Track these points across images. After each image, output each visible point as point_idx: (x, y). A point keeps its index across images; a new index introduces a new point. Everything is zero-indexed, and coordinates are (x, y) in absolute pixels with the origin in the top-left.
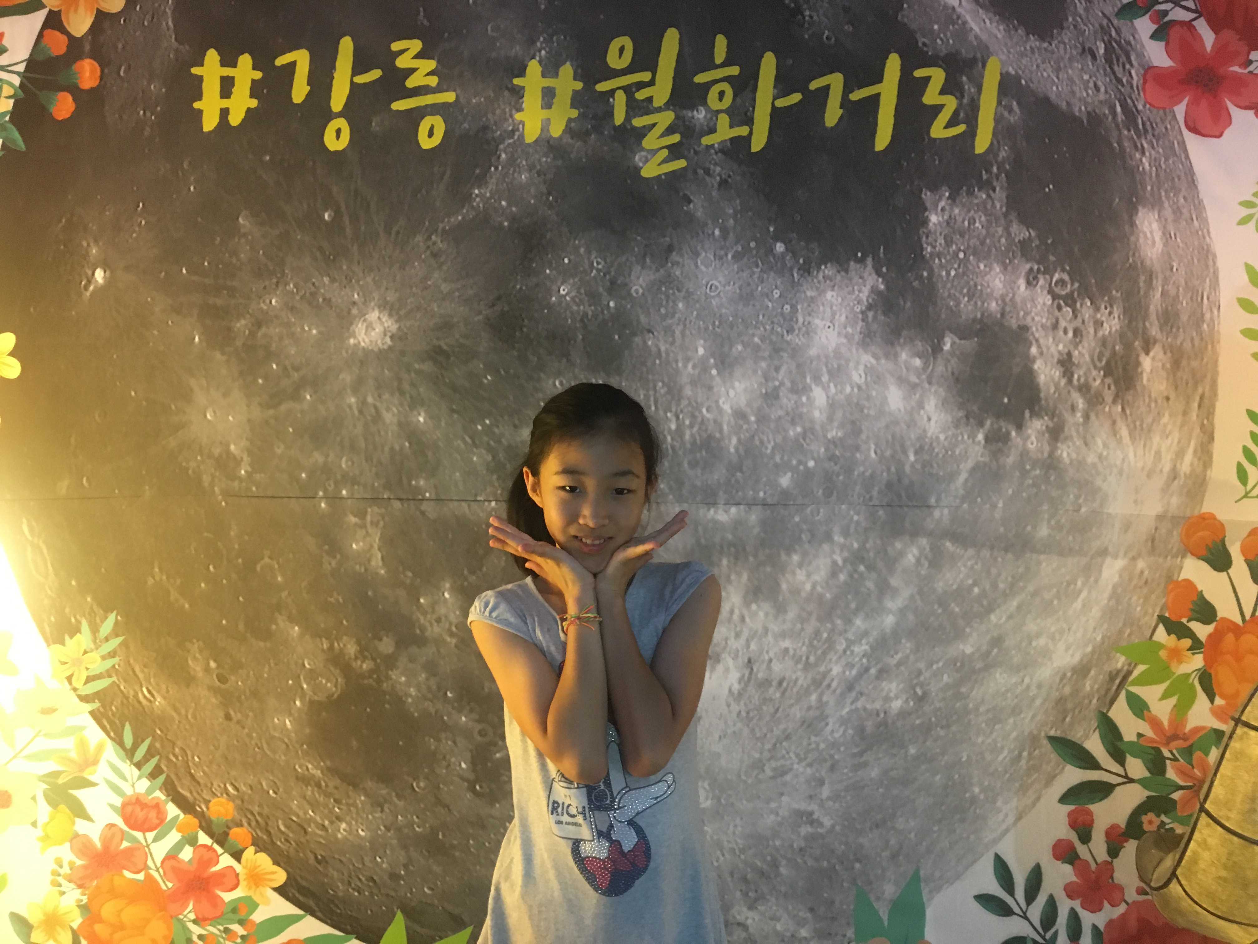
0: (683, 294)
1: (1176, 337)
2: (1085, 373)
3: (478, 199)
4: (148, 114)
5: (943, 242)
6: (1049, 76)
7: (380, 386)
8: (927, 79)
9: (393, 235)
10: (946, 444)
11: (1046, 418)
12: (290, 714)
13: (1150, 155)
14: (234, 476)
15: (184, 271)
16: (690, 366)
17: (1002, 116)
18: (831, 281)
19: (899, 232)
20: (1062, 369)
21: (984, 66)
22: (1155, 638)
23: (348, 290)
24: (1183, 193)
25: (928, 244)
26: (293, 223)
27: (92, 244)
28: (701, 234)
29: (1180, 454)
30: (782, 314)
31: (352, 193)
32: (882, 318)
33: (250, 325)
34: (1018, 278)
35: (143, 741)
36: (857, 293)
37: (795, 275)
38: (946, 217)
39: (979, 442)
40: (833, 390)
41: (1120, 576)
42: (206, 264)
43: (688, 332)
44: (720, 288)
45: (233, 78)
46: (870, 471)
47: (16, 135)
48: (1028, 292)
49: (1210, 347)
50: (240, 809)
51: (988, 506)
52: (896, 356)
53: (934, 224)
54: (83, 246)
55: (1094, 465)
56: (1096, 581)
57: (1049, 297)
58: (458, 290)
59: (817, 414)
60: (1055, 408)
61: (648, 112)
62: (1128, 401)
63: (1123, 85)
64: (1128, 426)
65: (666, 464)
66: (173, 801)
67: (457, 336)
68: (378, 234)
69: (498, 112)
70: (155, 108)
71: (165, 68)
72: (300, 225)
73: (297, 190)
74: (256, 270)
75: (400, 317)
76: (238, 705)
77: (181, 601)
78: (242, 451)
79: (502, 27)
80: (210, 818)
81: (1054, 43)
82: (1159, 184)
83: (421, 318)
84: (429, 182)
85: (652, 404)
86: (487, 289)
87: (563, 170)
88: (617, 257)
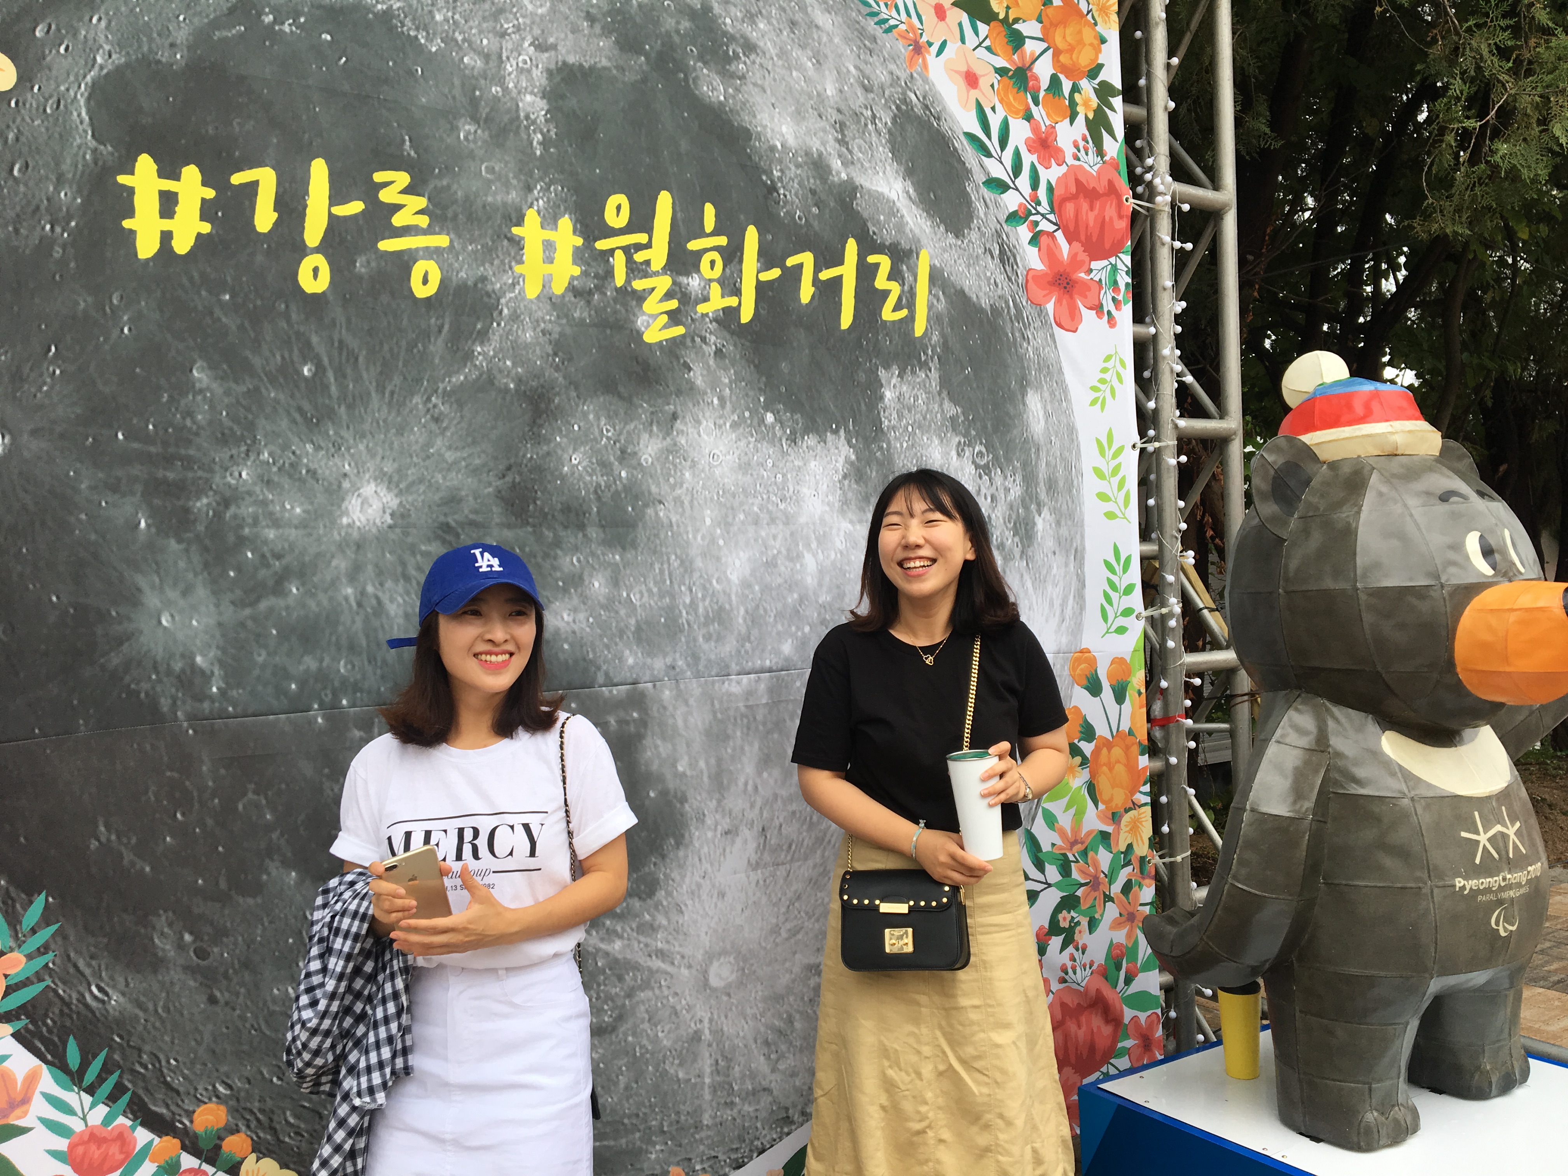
0: (689, 463)
1: (1057, 501)
2: (1001, 534)
3: (480, 358)
4: (58, 230)
5: (896, 416)
6: (964, 271)
7: (380, 573)
8: (877, 265)
9: (387, 395)
13: (1033, 345)
14: (201, 696)
15: (120, 436)
16: (699, 538)
17: (933, 303)
18: (813, 451)
19: (863, 405)
21: (918, 258)
23: (337, 460)
24: (1055, 378)
25: (885, 418)
26: (265, 379)
28: (701, 403)
29: (1065, 599)
30: (776, 483)
31: (336, 344)
32: (855, 485)
33: (214, 504)
34: (951, 447)
35: (95, 1056)
36: (834, 462)
37: (785, 445)
38: (897, 393)
40: (821, 556)
42: (151, 427)
43: (696, 503)
44: (722, 457)
45: (176, 194)
48: (958, 459)
49: (1078, 508)
50: (234, 1111)
53: (889, 400)
57: (973, 466)
58: (464, 459)
59: (809, 580)
61: (646, 275)
62: (1030, 557)
63: (1012, 283)
64: (1031, 578)
65: (683, 639)
66: (143, 1124)
67: (466, 512)
68: (369, 394)
69: (496, 262)
70: (68, 223)
71: (79, 173)
72: (273, 380)
73: (268, 338)
74: (219, 436)
75: (401, 490)
76: (225, 982)
77: (139, 864)
78: (212, 664)
79: (497, 169)
80: (195, 1133)
81: (966, 241)
82: (1040, 370)
83: (424, 492)
84: (426, 335)
85: (667, 577)
86: (496, 458)
87: (568, 330)
88: (626, 424)
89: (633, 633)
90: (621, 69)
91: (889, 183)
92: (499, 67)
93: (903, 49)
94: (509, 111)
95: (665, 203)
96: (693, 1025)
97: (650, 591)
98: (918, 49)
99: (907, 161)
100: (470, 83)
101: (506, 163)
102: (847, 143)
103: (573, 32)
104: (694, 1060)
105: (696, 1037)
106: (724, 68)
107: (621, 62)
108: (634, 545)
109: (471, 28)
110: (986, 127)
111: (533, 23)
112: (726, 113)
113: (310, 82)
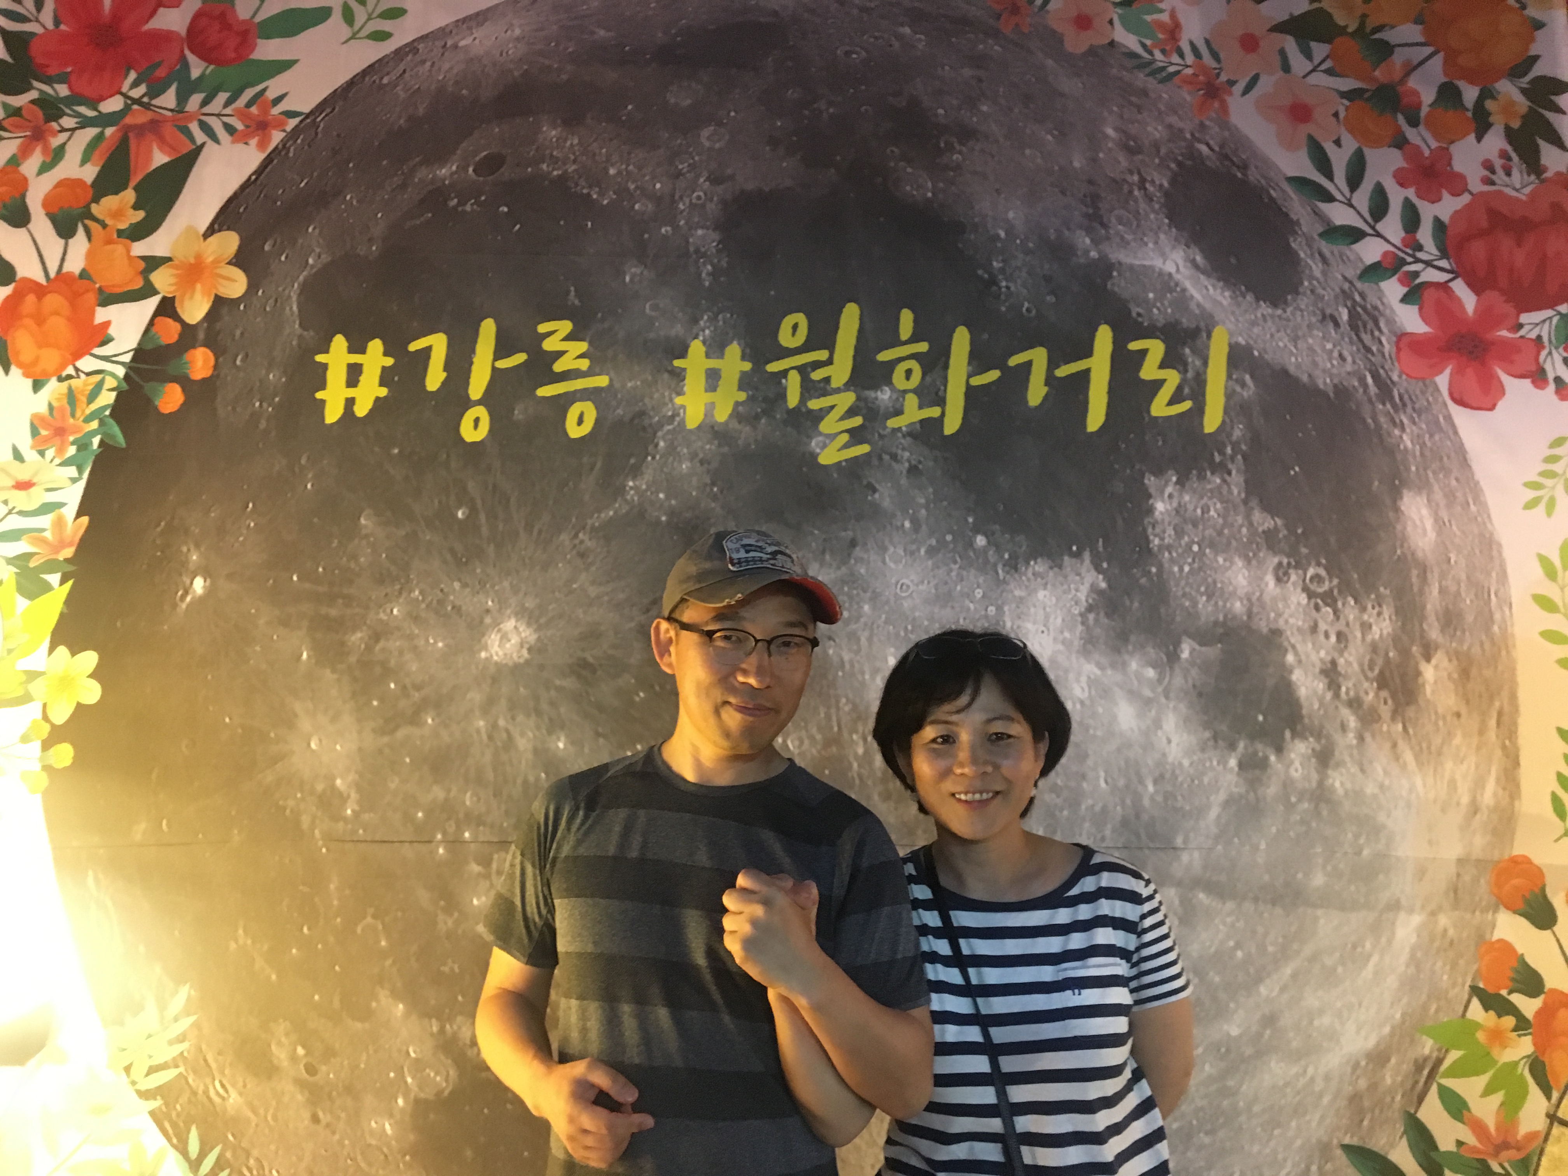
0: (869, 594)
1: (1461, 641)
2: (1354, 685)
3: (632, 492)
4: (265, 405)
5: (1173, 533)
6: (1286, 346)
7: (513, 706)
8: (1144, 353)
9: (535, 534)
10: (1192, 771)
11: (1311, 739)
12: (391, 1116)
13: (1412, 431)
14: (337, 817)
15: (295, 578)
17: (1234, 391)
18: (1043, 578)
19: (1120, 522)
20: (1326, 681)
21: (1209, 336)
22: (1469, 1015)
23: (481, 597)
24: (1455, 474)
25: (1155, 536)
26: (422, 522)
27: (192, 549)
28: (889, 527)
29: (1479, 783)
30: (987, 617)
31: (490, 488)
32: (1104, 620)
33: (366, 638)
34: (1265, 574)
35: (212, 1149)
36: (1073, 592)
37: (1000, 572)
38: (1175, 504)
39: (1232, 769)
41: (1418, 936)
42: (321, 569)
43: (875, 639)
44: (912, 588)
45: (361, 365)
46: (1101, 804)
47: (116, 430)
48: (1278, 590)
49: (1504, 653)
51: (1247, 847)
52: (1124, 665)
53: (1161, 513)
54: (182, 552)
55: (1375, 796)
56: (1390, 942)
57: (1304, 595)
58: (607, 594)
60: (1322, 727)
61: (825, 393)
62: (1410, 719)
63: (1373, 354)
64: (1412, 748)
67: (605, 647)
68: (518, 532)
69: (656, 396)
70: (274, 399)
71: (286, 356)
72: (429, 524)
73: (429, 486)
74: (377, 575)
75: (540, 626)
76: (328, 1103)
77: (266, 971)
78: (350, 787)
79: (661, 306)
81: (1289, 310)
82: (1424, 462)
83: (564, 627)
84: (577, 474)
85: (835, 724)
87: (730, 459)
90: (807, 186)
91: (1163, 254)
92: (671, 207)
93: (1189, 96)
94: (678, 248)
95: (851, 315)
97: (812, 738)
98: (1213, 92)
99: (1193, 226)
100: (639, 228)
101: (672, 299)
102: (1100, 217)
103: (753, 159)
106: (933, 162)
107: (807, 179)
110: (1324, 165)
111: (710, 158)
112: (934, 210)
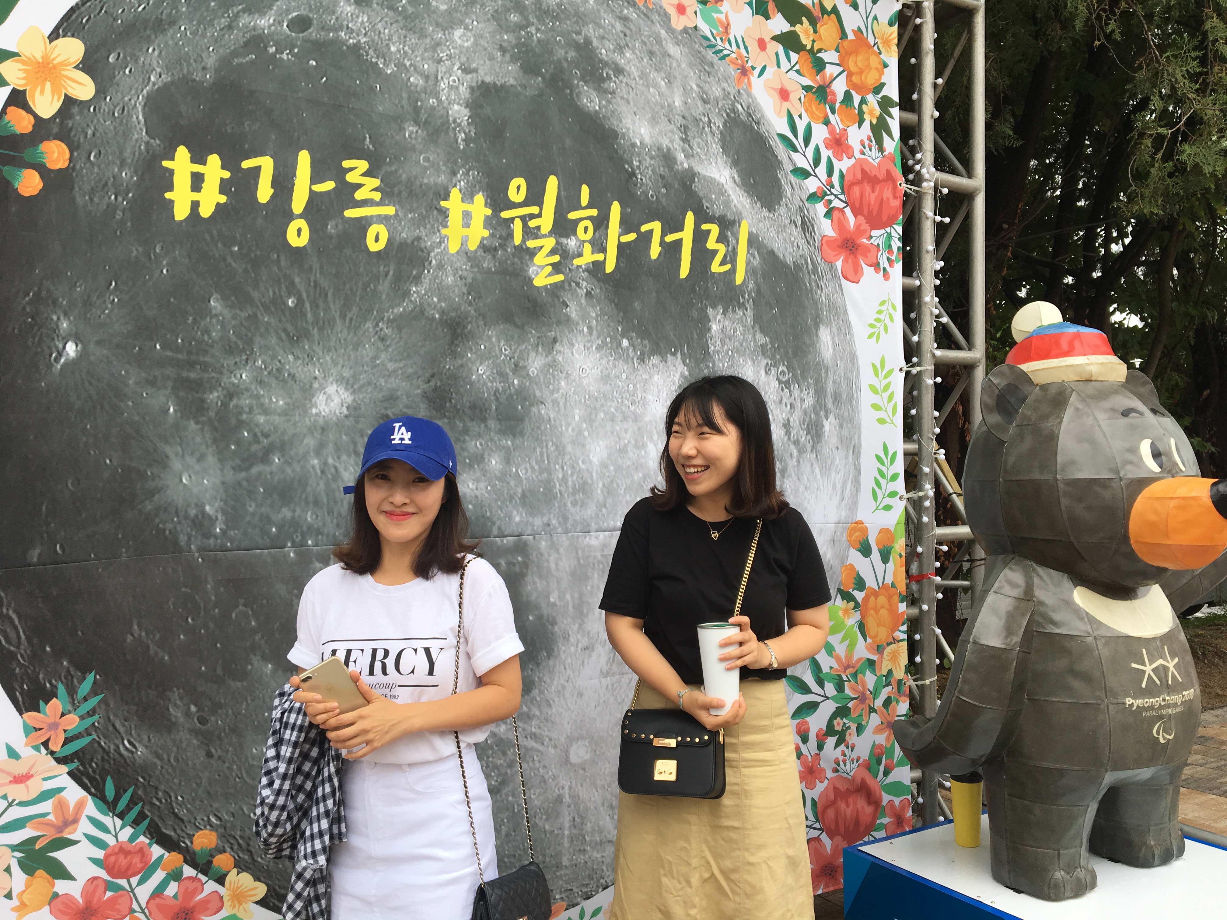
1: (840, 410)
2: (797, 432)
3: (415, 295)
4: (120, 199)
5: (720, 343)
6: (773, 236)
7: (338, 449)
8: (709, 232)
9: (347, 320)
13: (825, 291)
14: (208, 535)
15: (158, 347)
16: (570, 430)
17: (750, 259)
18: (657, 368)
19: (695, 335)
20: (785, 430)
21: (739, 226)
22: (836, 603)
23: (310, 367)
24: (842, 319)
25: (711, 344)
26: (261, 308)
27: (62, 318)
28: (575, 331)
29: (845, 483)
30: (628, 391)
31: (312, 284)
33: (222, 397)
34: (761, 367)
35: (125, 791)
36: (672, 377)
37: (636, 363)
38: (721, 326)
42: (179, 340)
43: (568, 404)
44: (588, 371)
45: (203, 175)
48: (766, 376)
49: (856, 415)
50: (222, 837)
53: (715, 331)
54: (52, 319)
57: (778, 382)
58: (401, 368)
59: (651, 463)
60: (783, 456)
61: (537, 237)
62: (819, 450)
63: (811, 246)
64: (819, 467)
65: (556, 504)
66: (157, 843)
67: (401, 406)
68: (335, 319)
69: (428, 226)
70: (127, 195)
71: (136, 158)
72: (266, 308)
73: (264, 278)
74: (227, 347)
75: (355, 390)
76: (218, 742)
77: (161, 653)
78: (217, 511)
79: (431, 159)
80: (194, 851)
81: (776, 214)
82: (830, 311)
83: (371, 392)
84: (376, 278)
85: (546, 458)
86: (424, 368)
87: (479, 277)
88: (519, 345)
89: (520, 499)
90: (524, 87)
91: (719, 171)
92: (435, 85)
93: (733, 71)
94: (441, 117)
95: (552, 184)
96: (557, 790)
97: (532, 468)
98: (744, 72)
99: (733, 155)
100: (414, 97)
101: (438, 155)
102: (689, 141)
103: (490, 60)
104: (557, 817)
105: (559, 800)
106: (599, 86)
107: (524, 82)
108: (522, 434)
109: (416, 57)
110: (794, 129)
111: (461, 52)
112: (600, 118)
113: (300, 94)
